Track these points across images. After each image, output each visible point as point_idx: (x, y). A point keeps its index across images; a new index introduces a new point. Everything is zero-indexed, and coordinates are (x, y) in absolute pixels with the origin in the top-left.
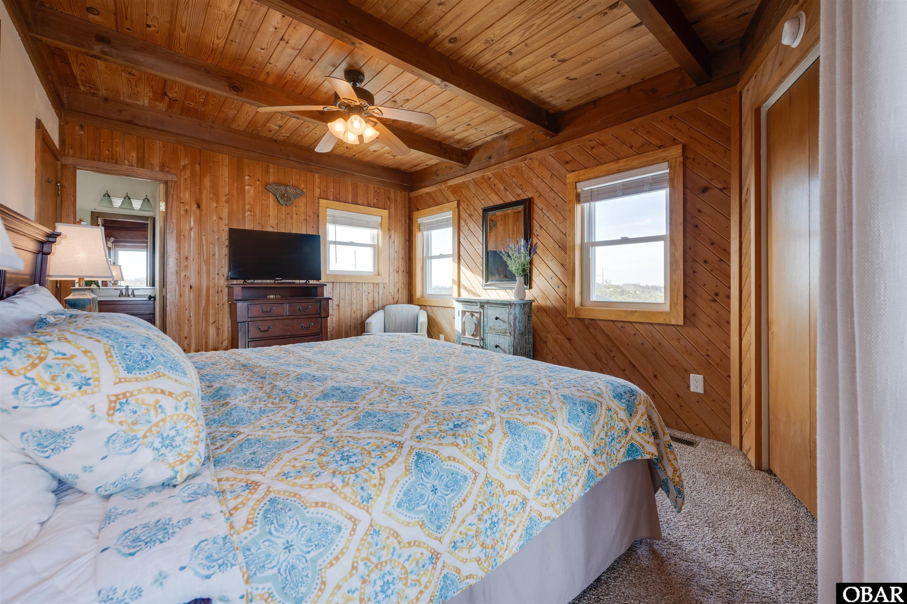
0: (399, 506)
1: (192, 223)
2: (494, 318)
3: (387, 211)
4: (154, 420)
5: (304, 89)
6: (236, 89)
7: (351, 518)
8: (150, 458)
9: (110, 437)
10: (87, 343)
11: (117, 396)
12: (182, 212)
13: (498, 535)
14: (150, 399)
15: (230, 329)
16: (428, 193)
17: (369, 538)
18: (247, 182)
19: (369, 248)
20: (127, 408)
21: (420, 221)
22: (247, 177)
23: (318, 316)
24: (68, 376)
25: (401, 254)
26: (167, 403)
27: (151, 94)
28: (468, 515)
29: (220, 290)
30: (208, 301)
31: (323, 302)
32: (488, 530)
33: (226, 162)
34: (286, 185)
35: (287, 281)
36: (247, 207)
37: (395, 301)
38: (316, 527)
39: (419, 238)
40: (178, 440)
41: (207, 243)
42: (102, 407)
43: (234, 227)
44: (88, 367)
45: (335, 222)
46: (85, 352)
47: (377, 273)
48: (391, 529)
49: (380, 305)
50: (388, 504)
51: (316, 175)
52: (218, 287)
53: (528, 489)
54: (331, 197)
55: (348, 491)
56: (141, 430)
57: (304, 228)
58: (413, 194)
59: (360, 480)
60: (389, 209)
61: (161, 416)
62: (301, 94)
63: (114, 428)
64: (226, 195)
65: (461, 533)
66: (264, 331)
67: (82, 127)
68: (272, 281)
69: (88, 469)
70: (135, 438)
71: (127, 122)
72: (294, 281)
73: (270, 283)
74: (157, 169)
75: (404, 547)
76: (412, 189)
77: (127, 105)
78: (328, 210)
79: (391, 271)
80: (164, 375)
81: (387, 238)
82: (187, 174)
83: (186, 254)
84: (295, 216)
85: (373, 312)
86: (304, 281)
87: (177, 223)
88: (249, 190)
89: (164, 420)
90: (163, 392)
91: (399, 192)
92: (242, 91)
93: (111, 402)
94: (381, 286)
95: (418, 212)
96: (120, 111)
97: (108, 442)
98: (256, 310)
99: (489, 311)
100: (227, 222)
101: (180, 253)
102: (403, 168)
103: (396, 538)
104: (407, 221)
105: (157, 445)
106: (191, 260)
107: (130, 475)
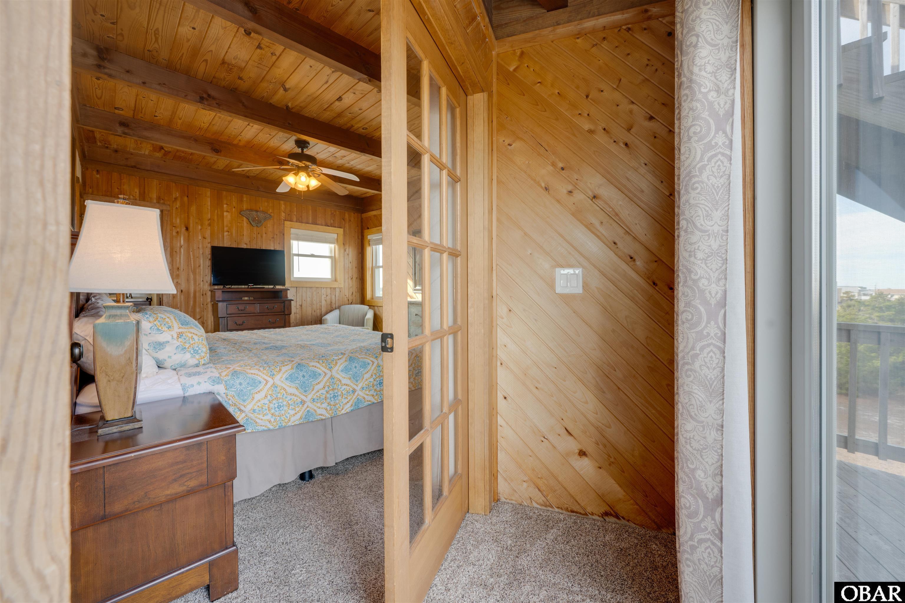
0: (286, 379)
1: (182, 242)
2: (414, 315)
3: (342, 230)
4: (192, 343)
5: (267, 149)
6: (217, 151)
7: (265, 380)
8: (190, 356)
9: (177, 347)
10: (168, 315)
11: (179, 333)
12: (174, 234)
13: (337, 401)
14: (190, 335)
15: (213, 323)
16: (375, 216)
17: (273, 388)
18: (225, 209)
19: (328, 259)
20: (182, 337)
21: (369, 237)
22: (225, 206)
23: (283, 313)
24: (165, 325)
25: (355, 264)
26: (195, 337)
27: (151, 149)
28: (321, 390)
29: (204, 293)
30: (195, 301)
31: (287, 303)
32: (332, 398)
33: (209, 194)
34: (257, 211)
35: (258, 286)
36: (225, 229)
37: (350, 302)
38: (251, 380)
39: (369, 250)
40: (200, 351)
41: (194, 256)
42: (175, 336)
43: (216, 244)
44: (170, 322)
45: (298, 239)
46: (168, 318)
47: (334, 279)
48: (282, 387)
49: (337, 305)
50: (281, 378)
51: (282, 202)
52: (203, 291)
53: (357, 385)
54: (295, 219)
55: (265, 371)
56: (187, 345)
57: (272, 245)
58: (365, 215)
59: (271, 369)
60: (344, 228)
61: (194, 342)
62: (265, 151)
63: (178, 344)
64: (209, 220)
65: (317, 396)
66: (240, 325)
67: (98, 172)
68: (246, 287)
69: (170, 357)
70: (185, 348)
71: (132, 167)
72: (264, 286)
73: (245, 288)
74: (155, 201)
75: (288, 395)
76: (363, 211)
77: (132, 154)
78: (292, 230)
79: (346, 278)
80: (193, 328)
81: (342, 251)
82: (178, 204)
83: (178, 265)
84: (264, 235)
85: (331, 311)
86: (272, 287)
87: (171, 242)
88: (227, 216)
89: (194, 343)
90: (194, 333)
91: (353, 214)
92: (221, 152)
93: (178, 334)
94: (338, 291)
95: (368, 230)
96: (127, 159)
97: (176, 348)
98: (233, 309)
99: (412, 309)
100: (209, 241)
101: (173, 265)
102: (355, 194)
103: (285, 391)
104: (360, 237)
105: (192, 352)
106: (182, 270)
107: (183, 362)
